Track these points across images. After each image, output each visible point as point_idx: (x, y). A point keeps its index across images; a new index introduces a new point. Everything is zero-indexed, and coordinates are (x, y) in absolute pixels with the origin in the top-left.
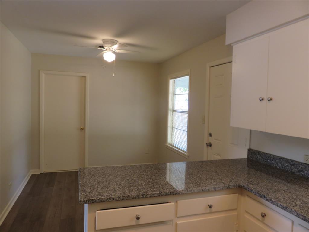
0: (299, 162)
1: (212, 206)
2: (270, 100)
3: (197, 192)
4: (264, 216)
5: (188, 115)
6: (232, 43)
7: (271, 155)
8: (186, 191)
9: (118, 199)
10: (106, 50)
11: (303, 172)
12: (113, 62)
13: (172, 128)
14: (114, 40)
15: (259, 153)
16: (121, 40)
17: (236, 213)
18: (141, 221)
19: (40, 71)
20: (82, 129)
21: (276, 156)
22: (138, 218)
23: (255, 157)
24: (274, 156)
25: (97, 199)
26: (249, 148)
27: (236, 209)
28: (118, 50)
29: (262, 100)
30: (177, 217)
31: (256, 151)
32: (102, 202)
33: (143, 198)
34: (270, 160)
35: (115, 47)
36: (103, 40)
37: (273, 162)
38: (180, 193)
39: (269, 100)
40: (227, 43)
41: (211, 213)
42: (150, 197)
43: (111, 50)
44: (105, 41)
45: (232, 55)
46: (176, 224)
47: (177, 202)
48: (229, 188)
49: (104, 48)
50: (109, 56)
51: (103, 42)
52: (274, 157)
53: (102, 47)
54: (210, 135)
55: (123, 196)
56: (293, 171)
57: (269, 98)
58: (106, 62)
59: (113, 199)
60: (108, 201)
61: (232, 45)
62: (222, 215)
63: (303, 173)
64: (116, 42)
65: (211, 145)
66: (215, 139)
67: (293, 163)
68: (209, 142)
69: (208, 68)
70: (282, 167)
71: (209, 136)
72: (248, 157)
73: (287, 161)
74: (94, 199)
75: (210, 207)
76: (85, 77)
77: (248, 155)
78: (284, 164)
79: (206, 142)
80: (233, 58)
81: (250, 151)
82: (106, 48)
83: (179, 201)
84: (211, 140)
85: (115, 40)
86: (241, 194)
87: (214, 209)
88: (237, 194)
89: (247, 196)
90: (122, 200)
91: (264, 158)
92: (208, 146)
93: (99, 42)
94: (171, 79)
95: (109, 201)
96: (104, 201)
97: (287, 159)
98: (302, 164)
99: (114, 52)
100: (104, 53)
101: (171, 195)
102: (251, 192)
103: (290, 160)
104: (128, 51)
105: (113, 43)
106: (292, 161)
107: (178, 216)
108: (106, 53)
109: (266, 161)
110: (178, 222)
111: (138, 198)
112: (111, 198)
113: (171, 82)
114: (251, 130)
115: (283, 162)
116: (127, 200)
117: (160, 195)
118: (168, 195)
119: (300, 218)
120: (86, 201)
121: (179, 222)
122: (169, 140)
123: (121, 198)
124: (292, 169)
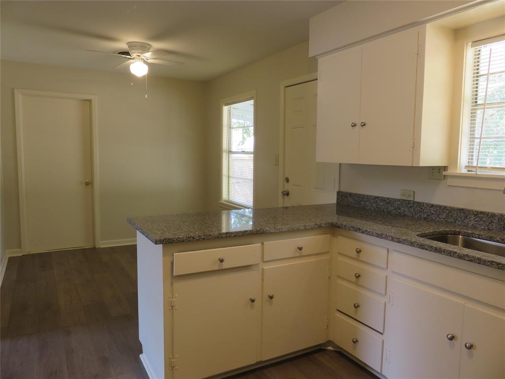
0: (395, 199)
1: (302, 247)
2: (364, 125)
3: (286, 230)
4: (359, 252)
5: (254, 156)
6: (318, 55)
7: (364, 195)
8: (274, 230)
9: (198, 238)
10: (133, 59)
11: (400, 209)
12: (144, 77)
13: (229, 177)
14: (146, 44)
15: (351, 195)
16: (156, 45)
17: (329, 257)
18: (225, 265)
19: (15, 90)
20: (87, 184)
21: (370, 196)
22: (222, 261)
23: (345, 200)
24: (367, 196)
25: (175, 238)
26: (338, 190)
27: (328, 252)
28: (151, 59)
29: (354, 125)
30: (264, 262)
31: (347, 193)
32: (181, 242)
33: (227, 237)
34: (364, 201)
35: (148, 55)
36: (128, 43)
37: (367, 203)
38: (268, 232)
39: (362, 126)
40: (311, 55)
41: (301, 257)
42: (234, 236)
43: (142, 59)
44: (131, 45)
45: (317, 71)
46: (263, 270)
47: (263, 243)
48: (320, 227)
49: (130, 55)
50: (139, 68)
51: (129, 47)
52: (368, 198)
53: (127, 53)
54: (287, 180)
55: (204, 235)
56: (389, 210)
57: (362, 123)
58: (134, 76)
59: (194, 238)
60: (187, 240)
61: (317, 57)
62: (312, 259)
63: (399, 211)
64: (148, 46)
65: (288, 194)
66: (294, 185)
67: (388, 201)
68: (285, 190)
69: (282, 88)
70: (377, 208)
71: (285, 183)
72: (337, 202)
73: (383, 199)
74: (172, 238)
75: (300, 249)
76: (90, 101)
77: (337, 199)
78: (379, 204)
79: (281, 190)
80: (318, 76)
81: (340, 194)
82: (134, 55)
83: (265, 243)
84: (288, 187)
85: (148, 44)
86: (333, 235)
87: (304, 252)
88: (329, 235)
89: (340, 235)
90: (203, 239)
91: (357, 199)
92: (284, 195)
93: (123, 46)
94: (225, 106)
95: (189, 241)
96: (183, 241)
97: (383, 198)
98: (399, 200)
99: (145, 62)
100: (132, 63)
101: (257, 234)
102: (345, 229)
103: (385, 198)
104: (166, 60)
105: (144, 48)
106: (388, 199)
107: (265, 260)
108: (134, 63)
109: (359, 204)
110: (265, 268)
111: (221, 237)
112: (191, 237)
113: (225, 109)
114: (340, 164)
115: (378, 201)
116: (208, 239)
117: (246, 234)
118: (254, 234)
119: (394, 241)
120: (163, 240)
121: (267, 267)
122: (225, 196)
123: (202, 237)
124: (388, 209)
